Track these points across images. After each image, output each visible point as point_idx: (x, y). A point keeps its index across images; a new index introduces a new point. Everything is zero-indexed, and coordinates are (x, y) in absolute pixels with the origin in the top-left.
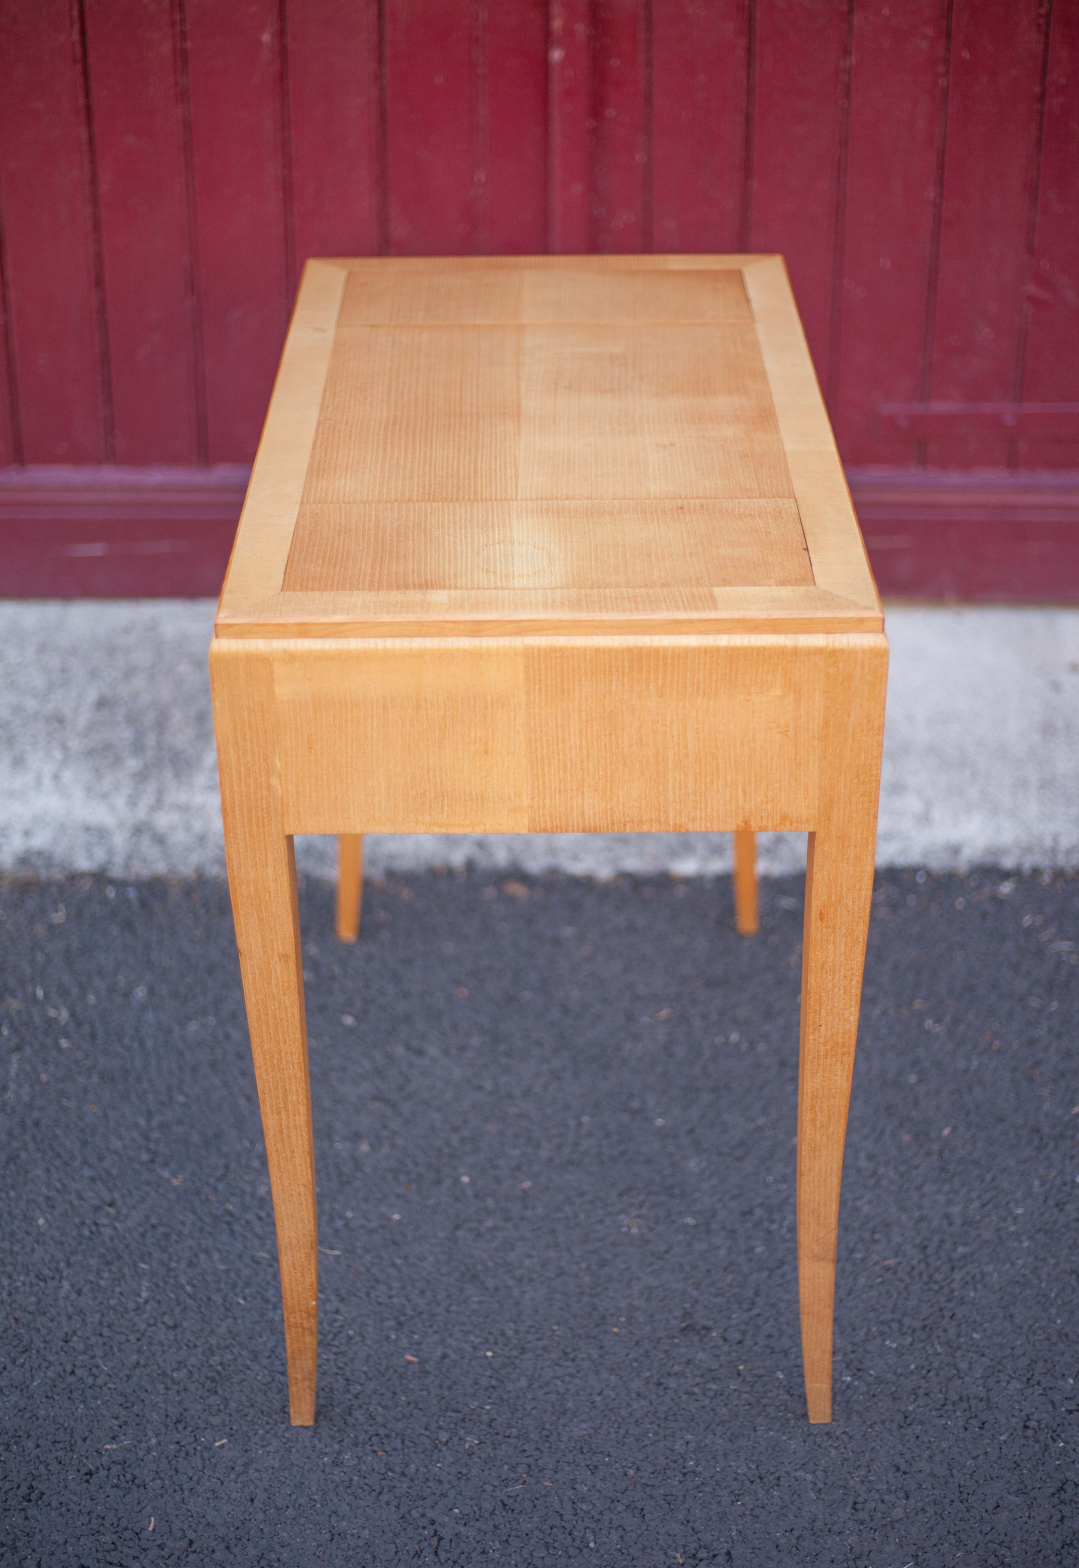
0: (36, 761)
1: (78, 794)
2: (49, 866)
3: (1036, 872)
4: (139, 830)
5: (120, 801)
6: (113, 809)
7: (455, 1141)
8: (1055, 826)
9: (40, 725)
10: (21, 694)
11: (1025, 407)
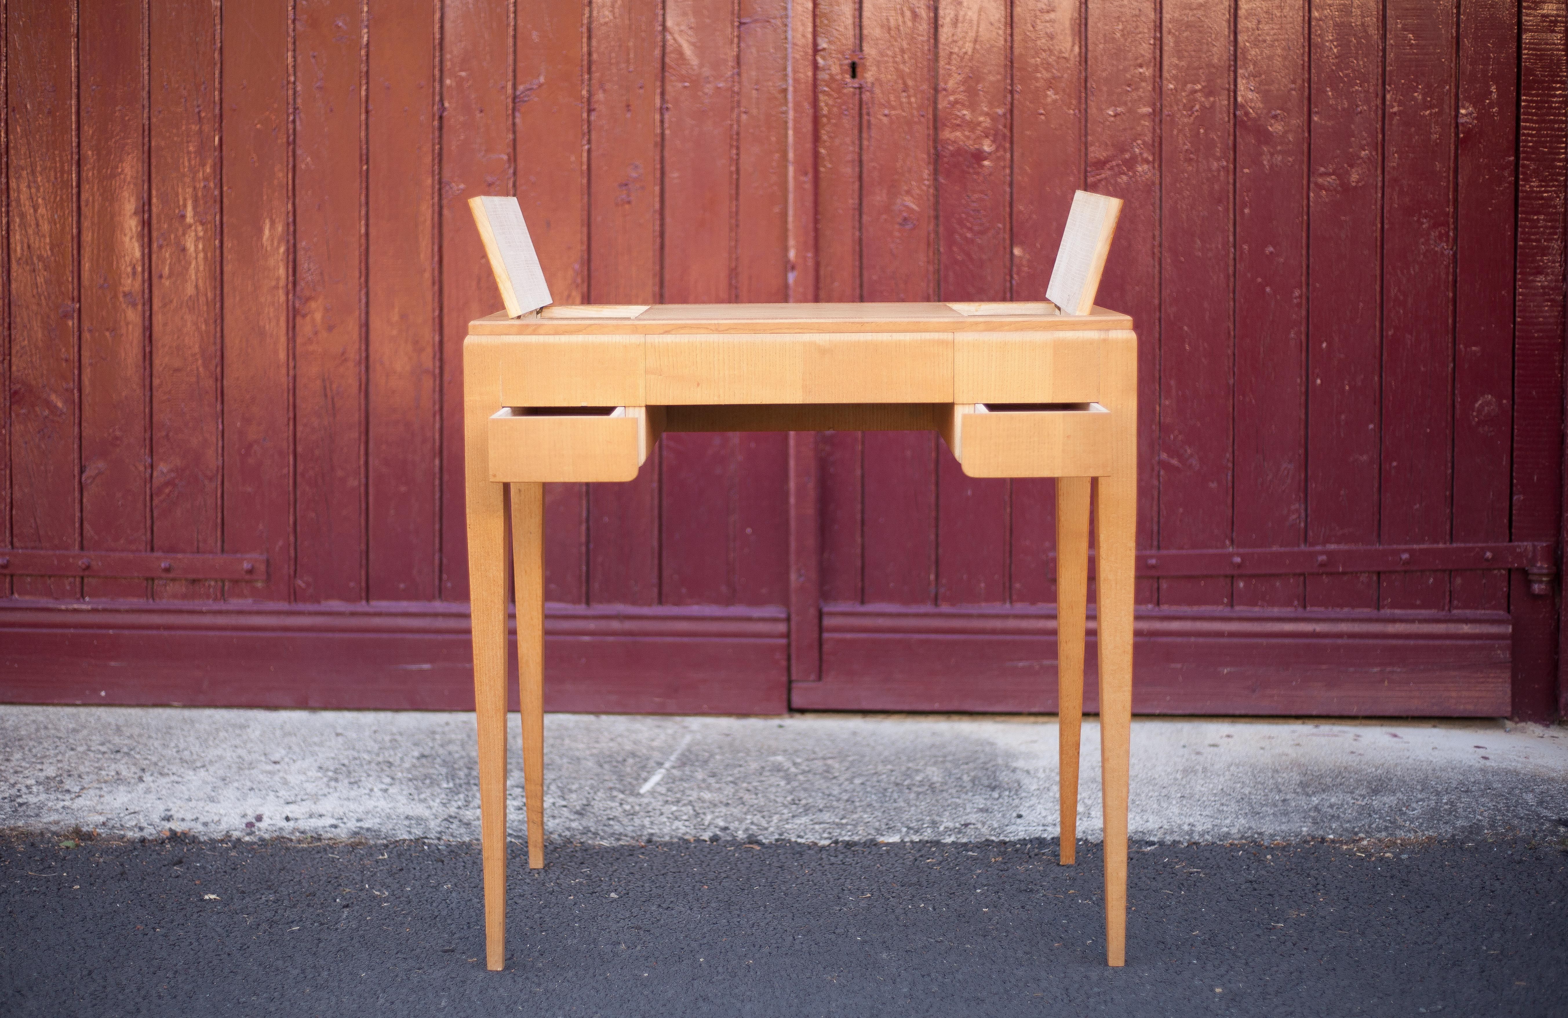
0: (368, 783)
1: (403, 800)
2: (378, 837)
3: (1175, 843)
4: (449, 819)
5: (436, 804)
6: (430, 808)
7: (694, 945)
8: (1191, 820)
9: (373, 765)
10: (359, 752)
11: (1164, 552)
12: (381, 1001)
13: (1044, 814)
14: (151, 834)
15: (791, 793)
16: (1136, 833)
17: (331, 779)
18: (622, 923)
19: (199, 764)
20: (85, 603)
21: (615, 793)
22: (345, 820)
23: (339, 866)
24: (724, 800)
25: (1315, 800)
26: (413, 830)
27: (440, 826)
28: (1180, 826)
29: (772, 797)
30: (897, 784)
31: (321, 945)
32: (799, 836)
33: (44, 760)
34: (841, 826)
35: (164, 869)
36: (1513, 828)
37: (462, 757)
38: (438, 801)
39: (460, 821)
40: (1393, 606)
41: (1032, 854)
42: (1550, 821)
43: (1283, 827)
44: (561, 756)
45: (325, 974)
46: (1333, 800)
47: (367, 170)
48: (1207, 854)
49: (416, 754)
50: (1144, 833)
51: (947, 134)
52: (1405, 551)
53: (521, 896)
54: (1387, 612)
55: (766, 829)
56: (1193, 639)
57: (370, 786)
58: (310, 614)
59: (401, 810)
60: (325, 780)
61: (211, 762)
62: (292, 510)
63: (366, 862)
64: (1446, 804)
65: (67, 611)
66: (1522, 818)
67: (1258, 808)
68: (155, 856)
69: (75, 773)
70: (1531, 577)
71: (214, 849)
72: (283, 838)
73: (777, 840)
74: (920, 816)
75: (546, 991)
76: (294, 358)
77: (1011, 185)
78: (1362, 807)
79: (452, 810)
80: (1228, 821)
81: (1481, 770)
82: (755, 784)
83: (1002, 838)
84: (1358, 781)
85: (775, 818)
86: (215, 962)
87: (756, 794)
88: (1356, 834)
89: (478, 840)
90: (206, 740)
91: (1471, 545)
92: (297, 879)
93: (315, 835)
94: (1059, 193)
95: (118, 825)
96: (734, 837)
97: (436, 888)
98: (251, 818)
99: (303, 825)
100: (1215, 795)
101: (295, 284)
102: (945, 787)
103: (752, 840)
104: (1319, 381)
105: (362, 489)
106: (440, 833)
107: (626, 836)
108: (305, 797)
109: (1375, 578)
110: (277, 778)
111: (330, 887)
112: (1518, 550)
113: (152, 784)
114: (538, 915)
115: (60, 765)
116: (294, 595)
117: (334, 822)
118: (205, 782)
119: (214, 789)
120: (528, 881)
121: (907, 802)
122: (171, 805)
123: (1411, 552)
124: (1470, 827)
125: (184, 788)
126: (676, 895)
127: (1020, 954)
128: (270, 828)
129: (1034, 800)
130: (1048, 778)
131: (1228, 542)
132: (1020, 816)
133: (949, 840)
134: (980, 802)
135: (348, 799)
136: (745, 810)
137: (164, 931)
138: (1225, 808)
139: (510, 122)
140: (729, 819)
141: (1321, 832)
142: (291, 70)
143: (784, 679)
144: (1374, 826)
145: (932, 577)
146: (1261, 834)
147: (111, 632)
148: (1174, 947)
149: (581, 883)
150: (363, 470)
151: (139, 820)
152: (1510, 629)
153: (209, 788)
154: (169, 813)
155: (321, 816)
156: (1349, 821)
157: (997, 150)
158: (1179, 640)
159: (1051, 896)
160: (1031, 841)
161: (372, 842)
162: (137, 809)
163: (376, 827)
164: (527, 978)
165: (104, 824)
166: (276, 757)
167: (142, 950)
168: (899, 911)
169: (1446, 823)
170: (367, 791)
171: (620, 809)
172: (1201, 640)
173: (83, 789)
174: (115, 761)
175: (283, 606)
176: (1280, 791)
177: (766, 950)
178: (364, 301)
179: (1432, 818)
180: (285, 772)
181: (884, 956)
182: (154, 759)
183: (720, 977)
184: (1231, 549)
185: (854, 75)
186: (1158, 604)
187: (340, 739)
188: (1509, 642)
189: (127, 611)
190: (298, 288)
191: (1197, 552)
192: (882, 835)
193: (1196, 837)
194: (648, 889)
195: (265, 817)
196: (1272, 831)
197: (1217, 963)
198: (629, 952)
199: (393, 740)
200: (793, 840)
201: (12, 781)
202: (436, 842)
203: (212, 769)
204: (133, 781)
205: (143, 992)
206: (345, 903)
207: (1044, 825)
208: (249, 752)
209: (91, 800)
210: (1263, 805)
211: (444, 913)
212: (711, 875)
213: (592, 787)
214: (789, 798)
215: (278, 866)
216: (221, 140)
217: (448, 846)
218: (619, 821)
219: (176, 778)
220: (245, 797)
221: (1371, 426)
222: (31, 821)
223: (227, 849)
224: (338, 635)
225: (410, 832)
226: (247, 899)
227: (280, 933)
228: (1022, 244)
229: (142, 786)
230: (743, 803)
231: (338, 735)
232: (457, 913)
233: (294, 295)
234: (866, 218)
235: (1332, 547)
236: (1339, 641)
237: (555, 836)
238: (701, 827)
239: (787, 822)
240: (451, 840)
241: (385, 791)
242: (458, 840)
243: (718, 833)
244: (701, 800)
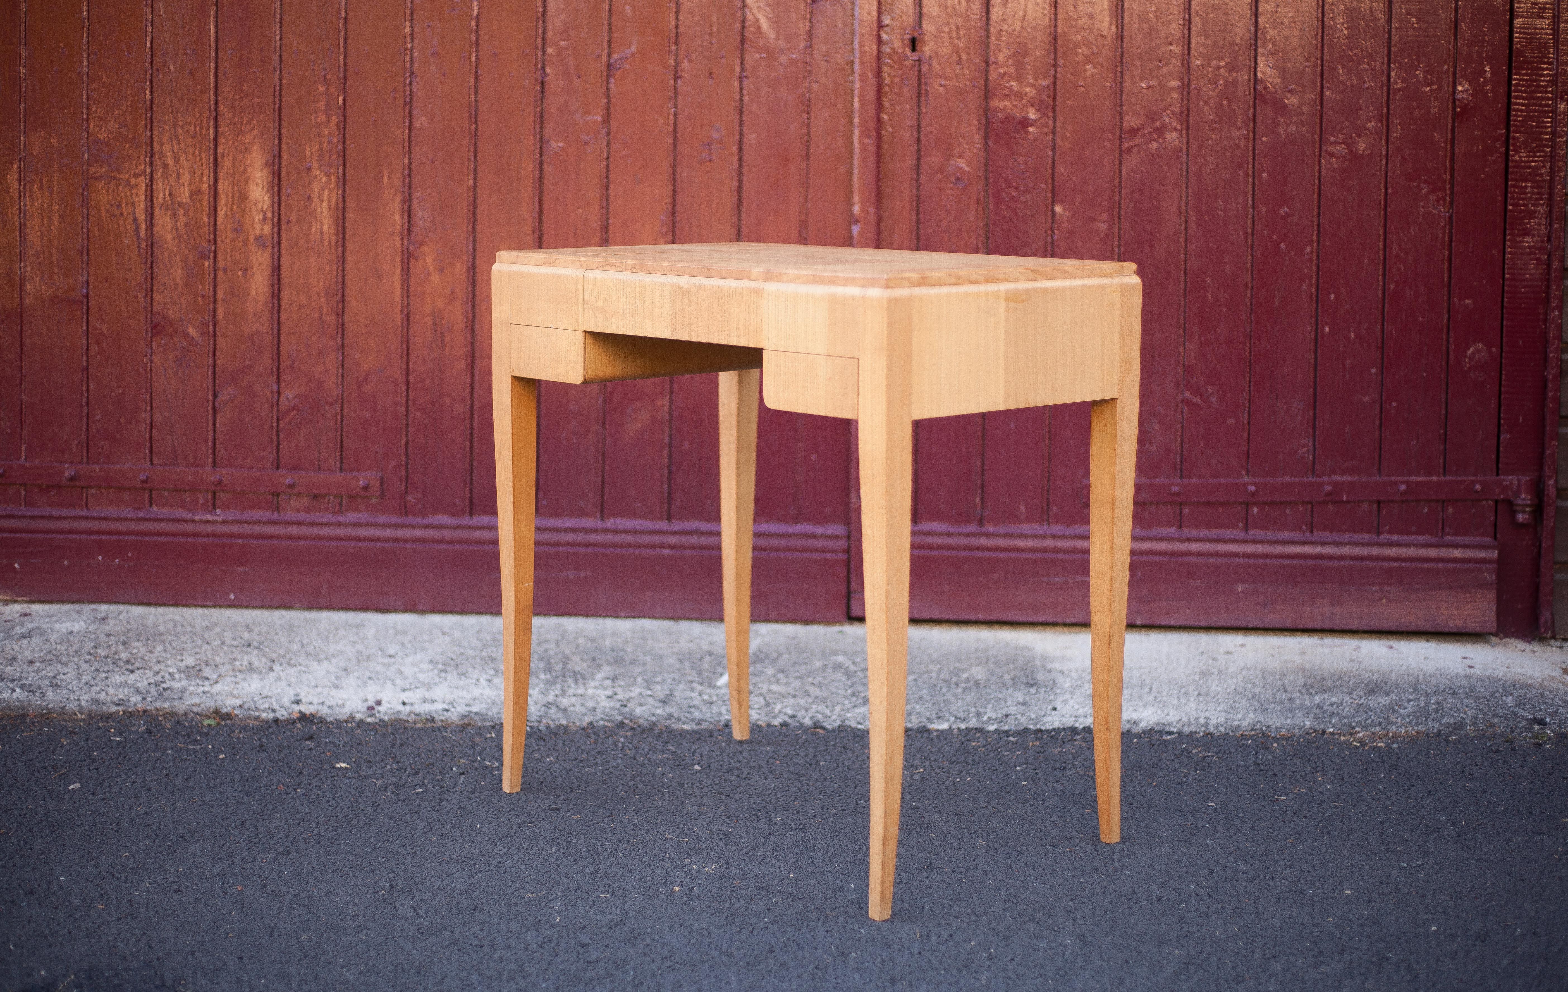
0: (474, 675)
2: (485, 720)
3: (1192, 732)
4: (548, 705)
5: (535, 693)
7: (769, 807)
8: (1207, 714)
9: (478, 660)
10: (464, 648)
11: (1186, 481)
12: (499, 847)
13: (1076, 707)
14: (283, 715)
15: (851, 686)
16: (1158, 724)
17: (441, 671)
18: (705, 790)
19: (322, 657)
20: (216, 514)
21: (694, 685)
22: (455, 705)
23: (452, 742)
24: (792, 692)
25: (1317, 699)
27: (540, 711)
28: (1196, 719)
29: (834, 690)
30: (945, 681)
31: (442, 804)
32: (859, 723)
33: (184, 652)
35: (297, 743)
36: (1492, 725)
37: (557, 654)
38: (537, 690)
39: (558, 707)
40: (1391, 532)
41: (1066, 740)
42: (1527, 720)
43: (1289, 721)
44: (646, 654)
45: (448, 827)
46: (1333, 699)
47: (476, 129)
48: (1220, 742)
50: (1164, 724)
51: (996, 103)
52: (1402, 483)
53: (615, 767)
54: (1385, 537)
55: (830, 717)
56: (1211, 560)
57: (476, 677)
58: (420, 526)
60: (436, 671)
61: (333, 655)
62: (404, 433)
63: (476, 739)
64: (1434, 704)
65: (201, 522)
66: (1501, 717)
67: (1266, 705)
68: (288, 733)
69: (212, 663)
70: (1515, 508)
71: (340, 728)
72: (401, 719)
73: (839, 726)
74: (966, 708)
75: (642, 841)
76: (408, 297)
77: (1053, 149)
78: (1359, 706)
79: (550, 698)
80: (1239, 716)
81: (1467, 676)
82: (820, 679)
83: (1038, 726)
84: (1356, 684)
85: (838, 708)
86: (351, 816)
87: (820, 687)
88: (1353, 728)
89: (573, 723)
90: (327, 638)
91: (1461, 478)
92: (416, 752)
93: (429, 717)
94: (1096, 156)
95: (253, 707)
96: (802, 724)
97: (540, 760)
98: (371, 703)
99: (417, 708)
100: (1229, 694)
101: (409, 230)
102: (989, 684)
103: (817, 725)
104: (1327, 329)
105: (468, 416)
106: (540, 717)
107: (705, 721)
108: (418, 685)
109: (1375, 506)
110: (393, 669)
111: (446, 759)
112: (1504, 483)
113: (282, 674)
114: (631, 783)
115: (198, 656)
116: (405, 510)
117: (445, 706)
118: (328, 672)
119: (337, 678)
120: (621, 755)
121: (955, 695)
122: (299, 691)
123: (1409, 484)
124: (1455, 723)
125: (310, 677)
126: (753, 768)
127: (1055, 817)
128: (388, 711)
129: (1067, 696)
130: (1080, 677)
131: (1243, 473)
132: (1054, 709)
133: (992, 728)
134: (1020, 696)
135: (457, 688)
136: (810, 700)
137: (304, 791)
138: (1237, 705)
139: (604, 87)
140: (797, 708)
141: (1322, 726)
142: (408, 38)
143: (844, 589)
144: (1369, 721)
145: (978, 500)
146: (1268, 727)
147: (240, 541)
148: (1189, 814)
149: (667, 758)
150: (468, 399)
151: (271, 703)
152: (1496, 554)
153: (332, 677)
154: (298, 698)
155: (433, 701)
156: (1347, 717)
157: (1041, 118)
158: (1199, 560)
159: (1082, 773)
160: (1064, 729)
161: (480, 724)
162: (269, 694)
163: (483, 711)
164: (625, 832)
165: (240, 706)
166: (391, 651)
167: (286, 806)
168: (948, 783)
169: (1434, 720)
170: (474, 681)
171: (699, 699)
172: (1219, 560)
173: (220, 676)
174: (247, 653)
175: (395, 519)
176: (1286, 691)
177: (833, 812)
178: (471, 246)
179: (1421, 716)
180: (400, 664)
181: (936, 817)
182: (282, 652)
183: (793, 833)
184: (1246, 479)
185: (914, 49)
186: (1180, 527)
187: (447, 638)
188: (1495, 566)
189: (255, 523)
190: (413, 234)
191: (1215, 481)
192: (932, 723)
193: (1211, 729)
194: (727, 763)
195: (383, 702)
196: (1278, 725)
197: (1226, 827)
198: (713, 812)
199: (494, 639)
200: (854, 725)
201: (156, 669)
202: (536, 724)
203: (334, 661)
204: (264, 671)
205: (291, 839)
206: (461, 771)
207: (1076, 717)
208: (367, 648)
209: (228, 686)
210: (1270, 703)
211: (549, 779)
212: (782, 753)
213: (674, 680)
214: (850, 691)
215: (399, 742)
216: (344, 100)
217: (548, 727)
218: (699, 709)
219: (302, 668)
220: (365, 685)
221: (1374, 370)
222: (175, 703)
223: (352, 729)
224: (444, 547)
226: (374, 768)
227: (406, 794)
228: (1062, 202)
229: (272, 675)
230: (809, 695)
231: (444, 634)
232: (560, 779)
233: (409, 240)
234: (923, 178)
235: (1337, 478)
236: (1343, 563)
237: (642, 721)
238: (772, 714)
239: (848, 711)
240: (550, 722)
241: (490, 681)
242: (557, 723)
243: (787, 719)
244: (771, 692)
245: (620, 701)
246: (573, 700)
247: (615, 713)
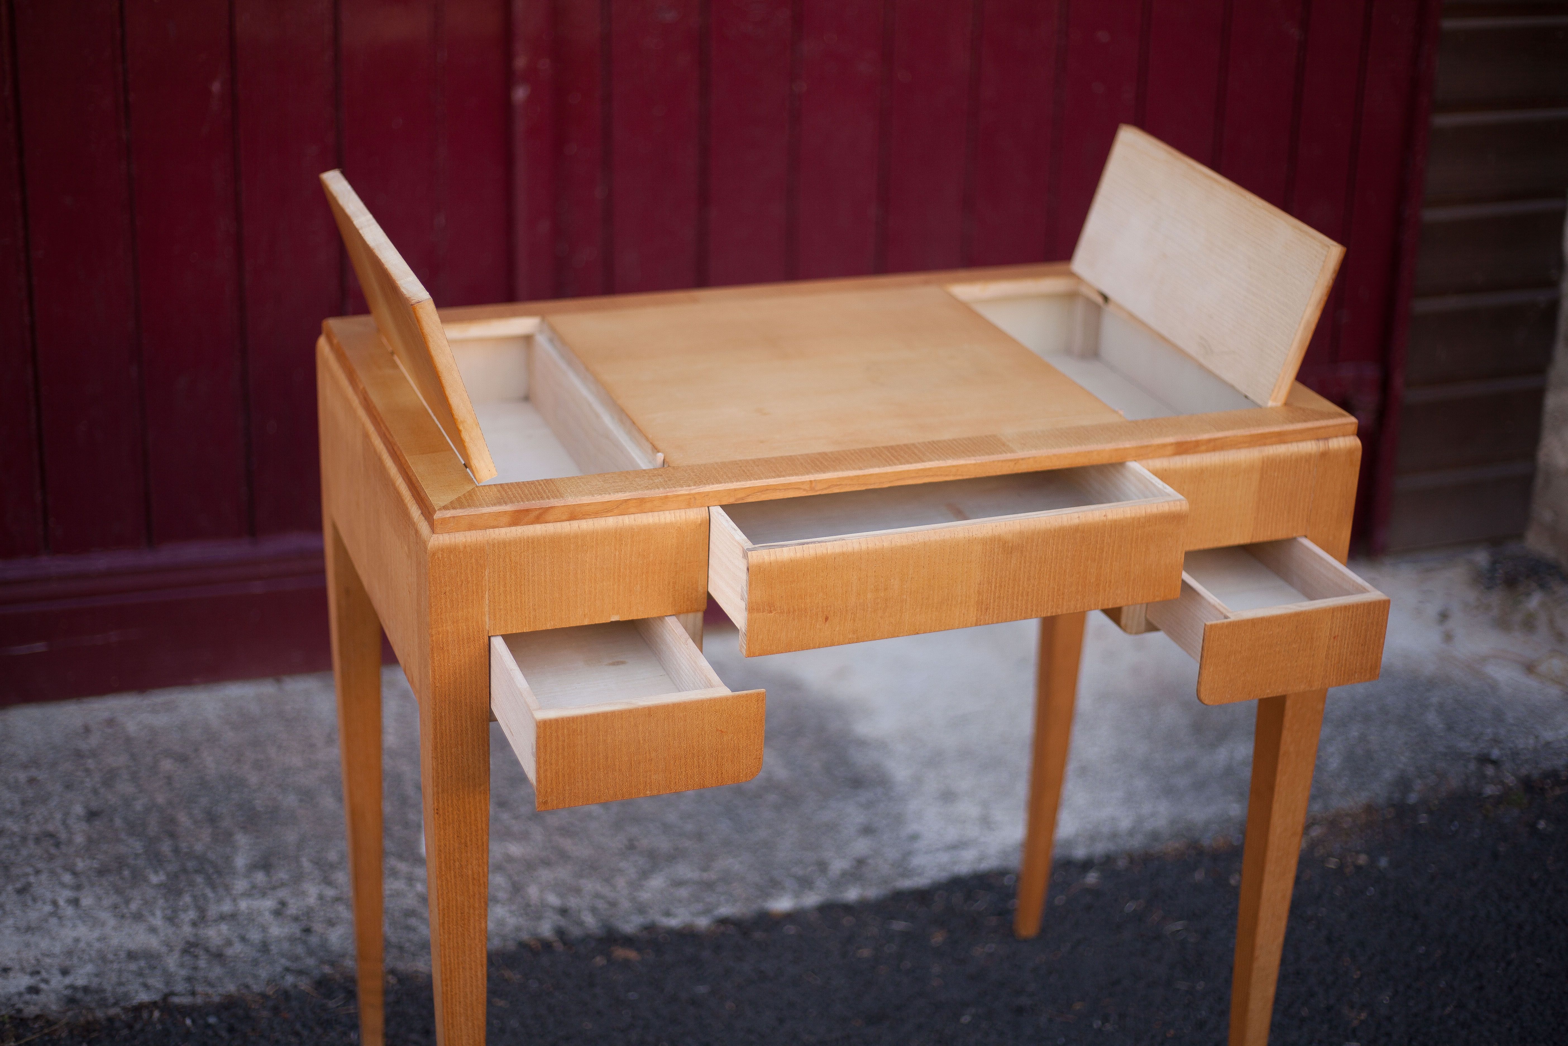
0: (43, 889)
3: (1109, 858)
4: (190, 950)
13: (941, 824)
21: (392, 861)
22: (44, 975)
24: (540, 856)
26: (151, 981)
27: (182, 965)
32: (668, 914)
34: (709, 886)
37: (148, 811)
38: (158, 913)
39: (207, 950)
42: (1472, 758)
44: (283, 790)
49: (78, 810)
55: (620, 909)
57: (48, 895)
59: (115, 942)
64: (1358, 742)
66: (1444, 758)
67: (1170, 781)
74: (798, 856)
80: (1147, 808)
83: (914, 884)
96: (585, 931)
102: (801, 791)
103: (611, 932)
106: (189, 979)
117: (29, 981)
121: (770, 828)
124: (1400, 779)
129: (917, 804)
130: (913, 753)
132: (914, 838)
133: (854, 898)
134: (855, 815)
135: (29, 929)
136: (574, 871)
146: (1192, 828)
163: (95, 982)
169: (1374, 777)
170: (48, 908)
176: (1176, 746)
179: (1358, 771)
192: (769, 899)
193: (1124, 841)
196: (1201, 819)
202: (192, 1001)
207: (949, 851)
210: (1171, 776)
214: (621, 840)
225: (146, 986)
230: (567, 859)
237: (347, 963)
238: (535, 912)
239: (635, 885)
240: (210, 991)
241: (75, 902)
242: (221, 990)
243: (562, 922)
244: (509, 859)
245: (296, 919)
246: (224, 928)
247: (300, 950)
